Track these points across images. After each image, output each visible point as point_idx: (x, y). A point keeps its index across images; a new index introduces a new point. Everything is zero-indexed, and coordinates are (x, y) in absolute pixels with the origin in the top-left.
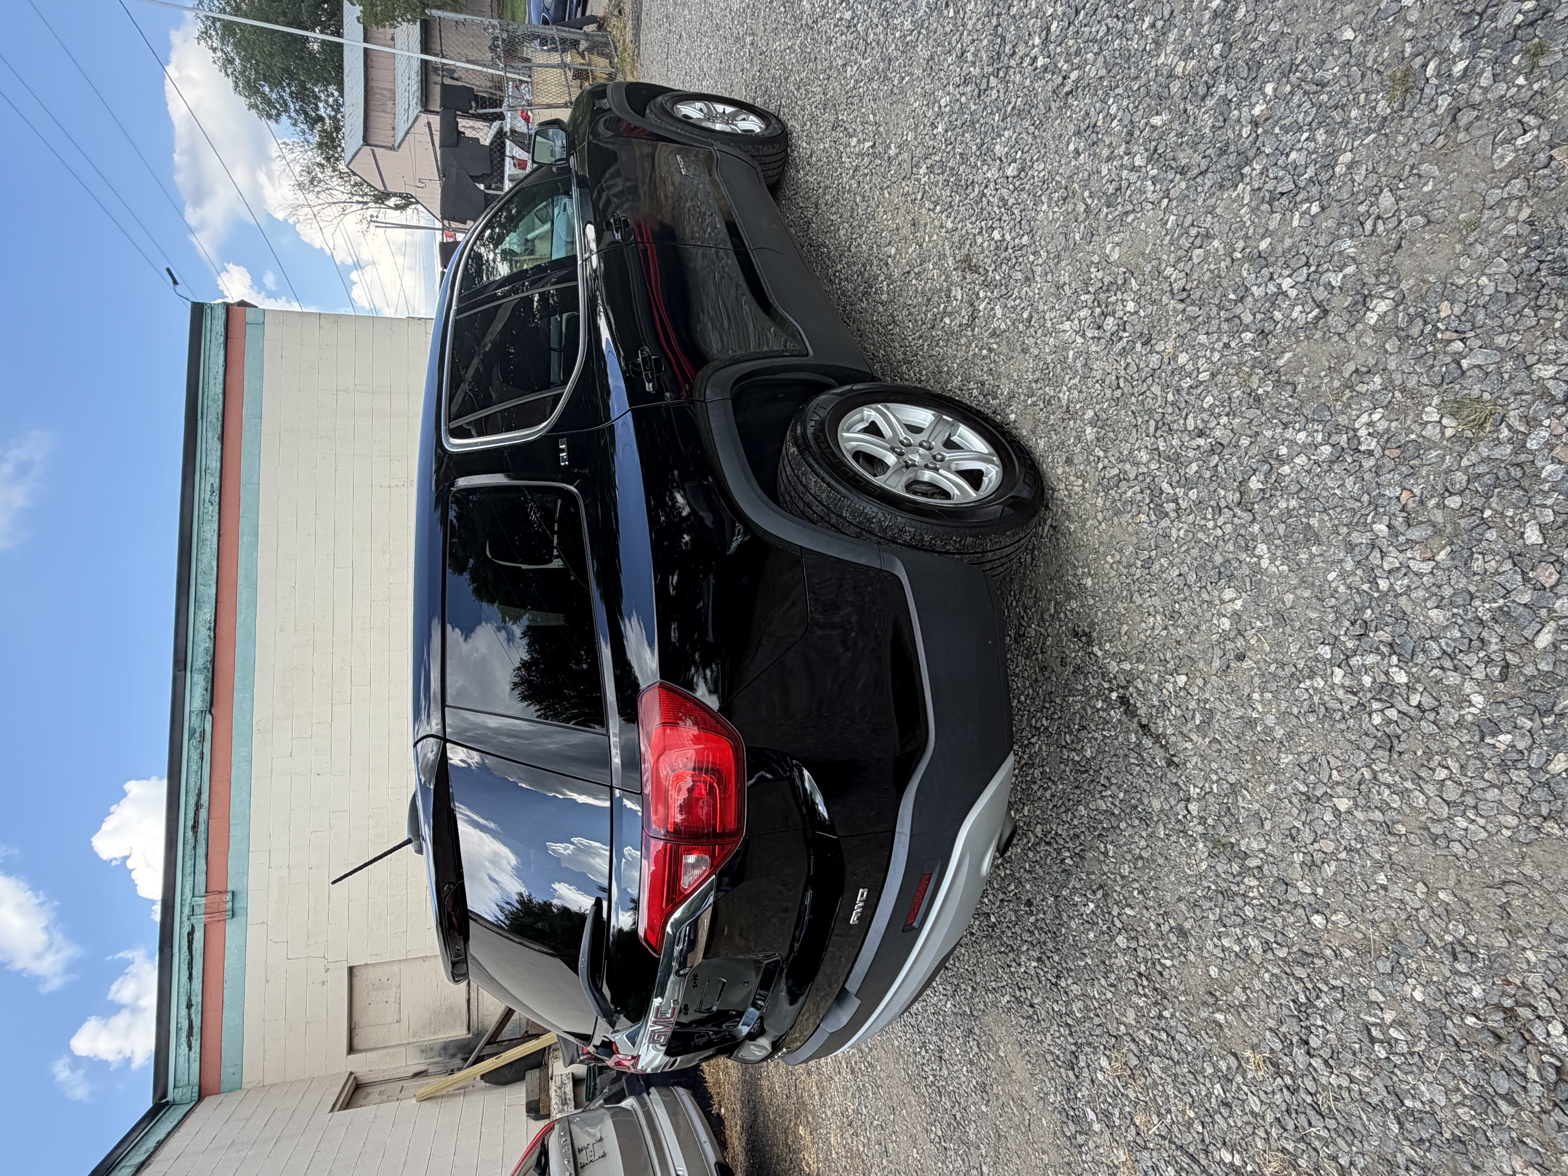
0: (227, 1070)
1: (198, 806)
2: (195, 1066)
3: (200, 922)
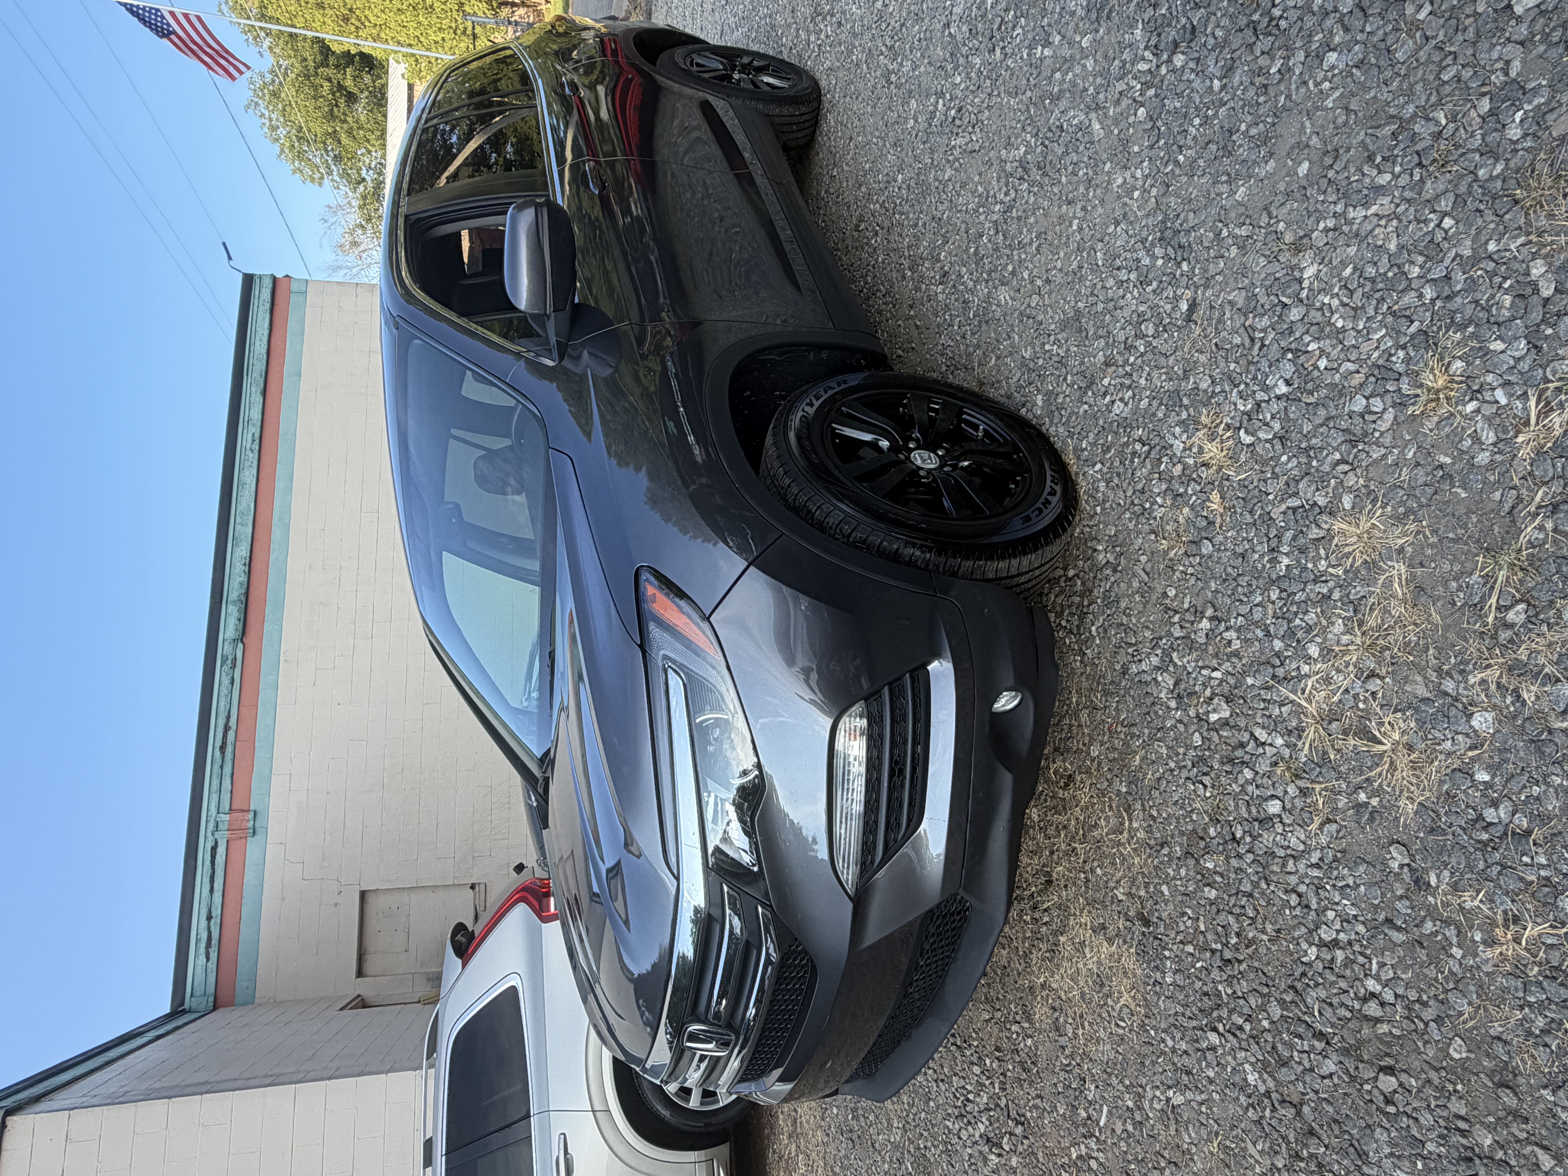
0: (242, 983)
1: (227, 728)
2: (212, 977)
3: (222, 837)
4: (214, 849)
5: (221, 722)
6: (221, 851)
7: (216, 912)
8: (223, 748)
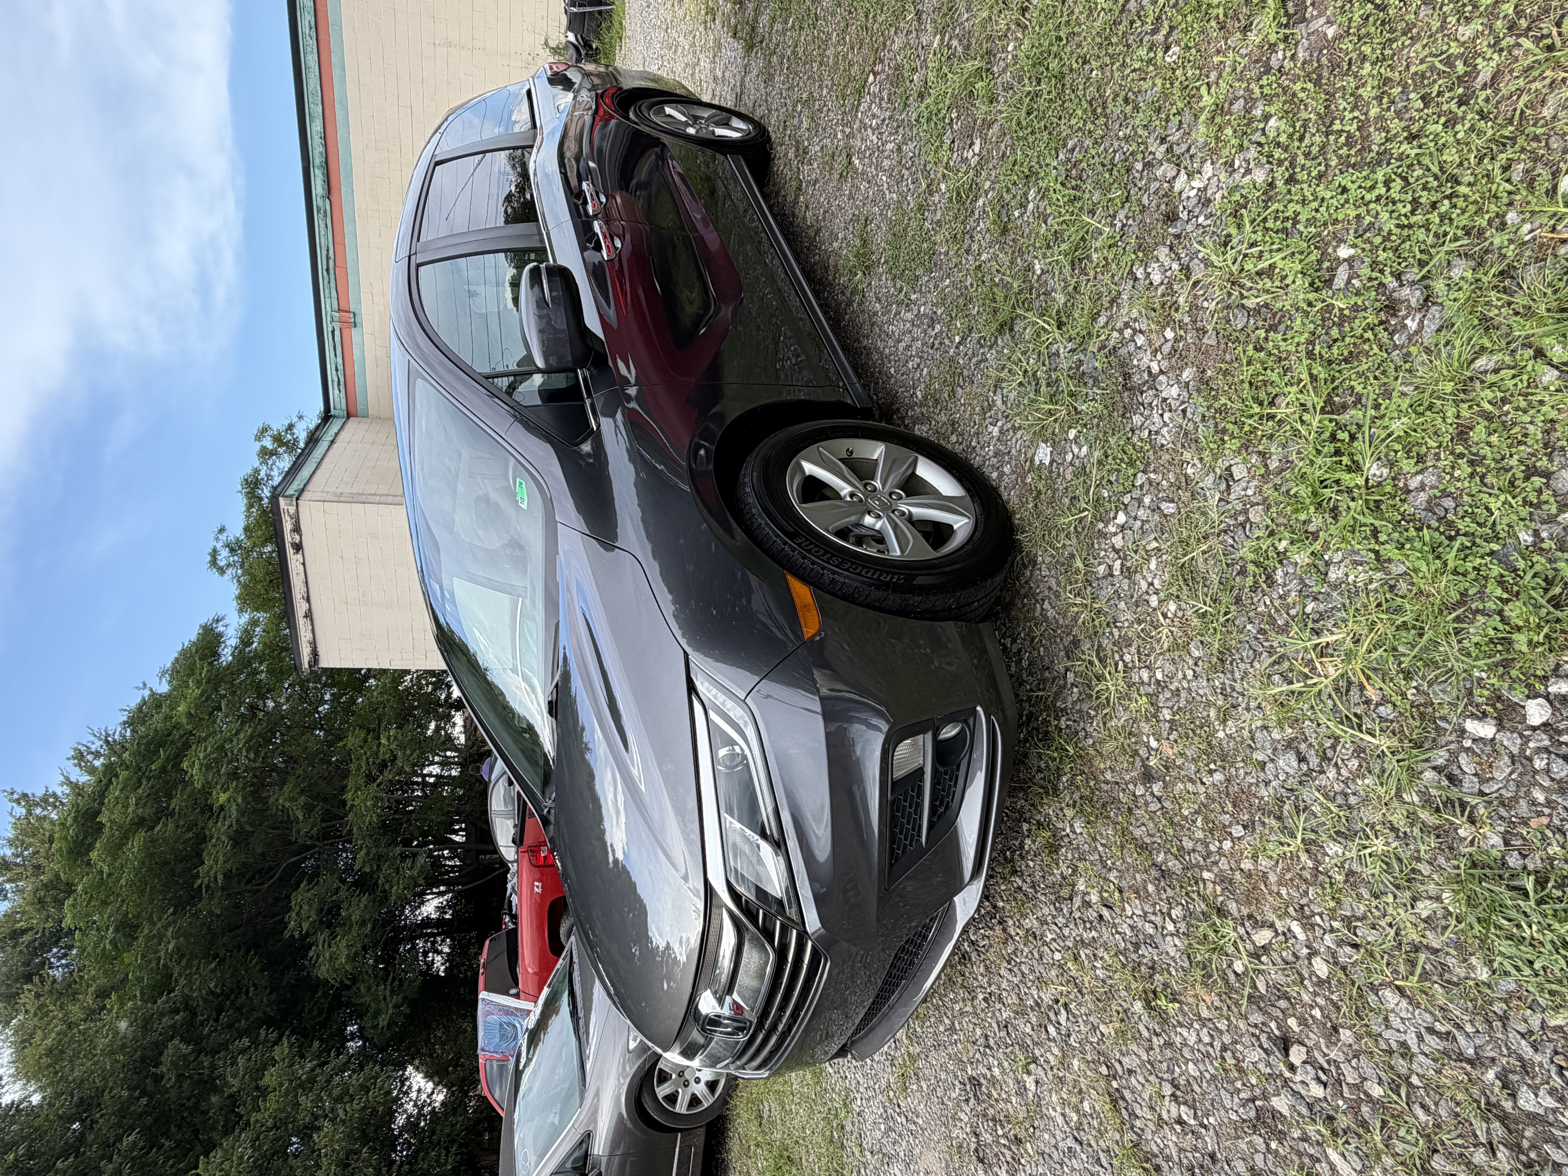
0: (360, 407)
1: (328, 258)
2: (344, 401)
3: (337, 326)
4: (333, 332)
5: (324, 253)
6: (337, 333)
7: (340, 367)
8: (328, 270)
